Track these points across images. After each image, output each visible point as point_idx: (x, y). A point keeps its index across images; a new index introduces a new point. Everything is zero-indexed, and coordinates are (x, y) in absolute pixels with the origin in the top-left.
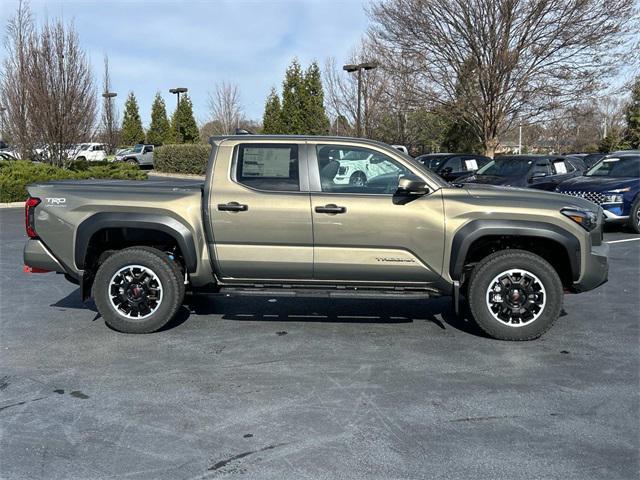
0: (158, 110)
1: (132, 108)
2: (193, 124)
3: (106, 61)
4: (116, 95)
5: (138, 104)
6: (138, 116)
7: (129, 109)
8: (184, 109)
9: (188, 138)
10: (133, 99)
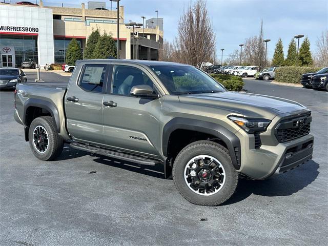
0: (292, 48)
1: (279, 47)
2: (308, 55)
3: (262, 23)
4: (269, 40)
5: (283, 45)
6: (282, 52)
7: (278, 48)
8: (306, 46)
9: (305, 63)
10: (280, 42)
